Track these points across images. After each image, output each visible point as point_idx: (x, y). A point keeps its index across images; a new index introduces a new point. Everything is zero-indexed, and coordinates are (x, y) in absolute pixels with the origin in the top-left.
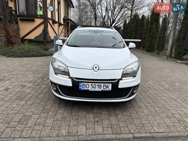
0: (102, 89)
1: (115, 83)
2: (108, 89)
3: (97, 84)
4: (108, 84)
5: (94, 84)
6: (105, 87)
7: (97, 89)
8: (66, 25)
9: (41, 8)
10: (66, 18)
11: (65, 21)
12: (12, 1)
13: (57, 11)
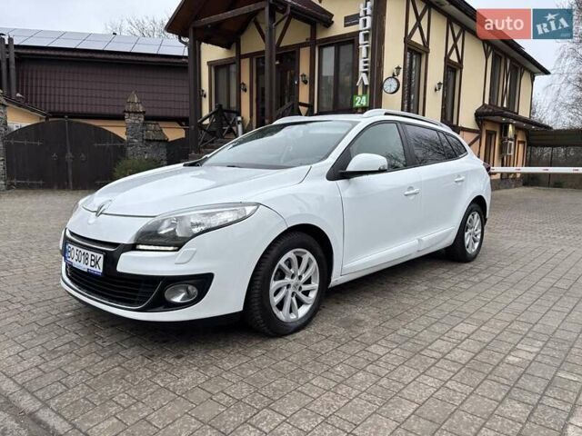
0: (89, 267)
1: (112, 252)
2: (97, 270)
3: (83, 251)
4: (99, 255)
5: (79, 249)
6: (93, 263)
7: (82, 266)
8: (495, 133)
9: (365, 87)
10: (486, 110)
11: (488, 120)
12: (305, 82)
13: (436, 90)
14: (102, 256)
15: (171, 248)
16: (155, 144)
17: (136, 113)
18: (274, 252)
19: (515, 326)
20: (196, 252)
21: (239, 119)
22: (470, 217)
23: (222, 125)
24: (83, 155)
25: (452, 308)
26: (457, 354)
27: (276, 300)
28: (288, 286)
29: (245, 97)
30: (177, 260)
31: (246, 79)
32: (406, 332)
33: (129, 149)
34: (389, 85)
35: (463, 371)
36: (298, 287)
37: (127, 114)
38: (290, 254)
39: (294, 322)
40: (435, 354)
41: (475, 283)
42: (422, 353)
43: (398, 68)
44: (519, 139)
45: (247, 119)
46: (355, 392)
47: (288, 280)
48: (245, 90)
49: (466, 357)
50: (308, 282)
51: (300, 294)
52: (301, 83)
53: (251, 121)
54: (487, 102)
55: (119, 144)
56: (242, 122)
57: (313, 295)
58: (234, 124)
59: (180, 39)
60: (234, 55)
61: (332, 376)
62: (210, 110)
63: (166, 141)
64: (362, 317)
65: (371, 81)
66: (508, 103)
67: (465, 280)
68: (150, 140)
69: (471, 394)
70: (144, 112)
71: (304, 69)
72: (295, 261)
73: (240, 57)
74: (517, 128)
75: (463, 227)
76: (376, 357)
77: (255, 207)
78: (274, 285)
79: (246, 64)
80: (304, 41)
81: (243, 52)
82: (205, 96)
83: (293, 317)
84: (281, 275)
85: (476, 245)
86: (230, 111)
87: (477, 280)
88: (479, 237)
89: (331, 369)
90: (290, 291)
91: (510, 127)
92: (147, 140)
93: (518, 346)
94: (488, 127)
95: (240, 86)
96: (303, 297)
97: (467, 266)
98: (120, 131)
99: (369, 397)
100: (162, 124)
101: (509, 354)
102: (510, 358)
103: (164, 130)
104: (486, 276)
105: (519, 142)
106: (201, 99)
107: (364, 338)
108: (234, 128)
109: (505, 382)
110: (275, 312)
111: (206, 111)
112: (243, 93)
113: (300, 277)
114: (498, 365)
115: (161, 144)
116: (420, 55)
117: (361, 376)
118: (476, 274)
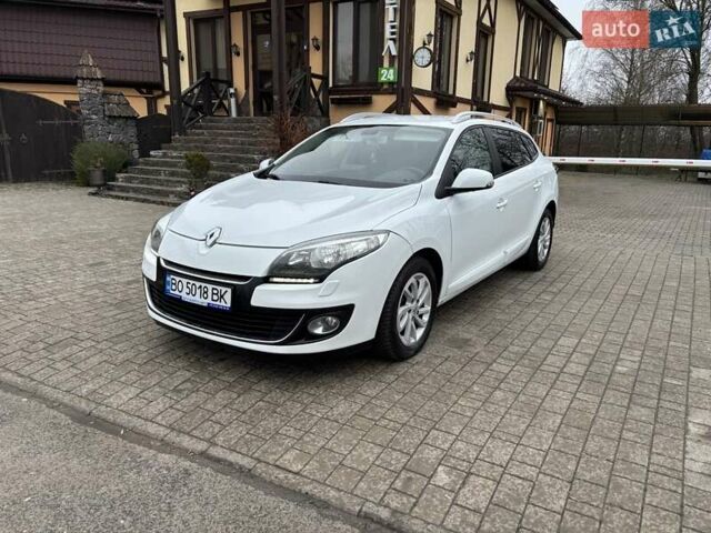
0: (209, 300)
1: (242, 288)
2: (223, 304)
3: (198, 284)
4: (224, 289)
5: (192, 282)
6: (215, 297)
7: (198, 300)
8: (525, 110)
9: (392, 58)
10: (517, 84)
11: (519, 96)
12: (317, 48)
13: (467, 61)
14: (229, 290)
15: (312, 280)
16: (121, 121)
17: (92, 79)
18: (402, 278)
19: (610, 337)
20: (338, 284)
21: (232, 91)
22: (543, 223)
23: (210, 99)
24: (25, 137)
25: (546, 323)
26: (572, 368)
27: (401, 326)
28: (409, 311)
29: (239, 65)
30: (320, 294)
31: (238, 40)
32: (516, 349)
34: (421, 57)
35: (584, 382)
36: (416, 311)
37: (80, 81)
38: (412, 280)
39: (413, 345)
40: (552, 369)
41: (556, 294)
43: (429, 35)
44: (548, 116)
45: (242, 91)
46: (503, 410)
47: (408, 305)
48: (238, 54)
49: (581, 369)
50: (423, 306)
52: (312, 49)
53: (247, 94)
54: (518, 74)
55: (71, 122)
56: (236, 95)
57: (426, 318)
58: (225, 97)
60: (221, 6)
61: (473, 396)
63: (134, 118)
64: (467, 336)
65: (400, 51)
66: (539, 75)
67: (544, 291)
68: (114, 117)
69: (601, 402)
70: (103, 79)
71: (315, 30)
72: (415, 285)
73: (229, 9)
74: (548, 104)
76: (503, 376)
77: (386, 235)
78: (401, 310)
79: (237, 19)
81: (233, 3)
82: (183, 59)
83: (413, 341)
84: (403, 304)
85: (546, 251)
86: (218, 81)
87: (555, 290)
88: (548, 243)
89: (468, 390)
90: (411, 315)
91: (541, 104)
92: (110, 117)
93: (622, 356)
94: (519, 103)
95: (231, 49)
96: (420, 321)
97: (539, 274)
99: (518, 413)
101: (616, 364)
102: (619, 368)
103: (129, 101)
104: (563, 285)
105: (549, 120)
106: (178, 63)
107: (481, 357)
108: (225, 102)
109: (622, 389)
111: (184, 77)
112: (235, 58)
113: (418, 301)
114: (611, 375)
115: (129, 122)
116: (452, 17)
117: (499, 394)
118: (551, 284)
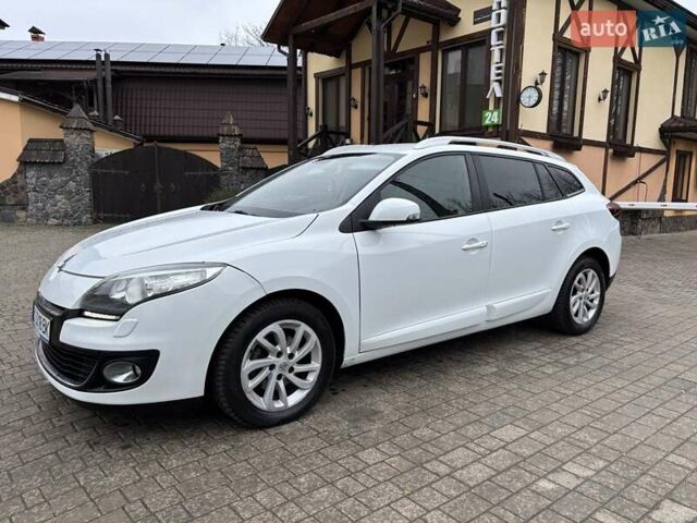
0: (41, 332)
2: (46, 336)
4: (48, 320)
6: (44, 330)
9: (497, 100)
10: (675, 125)
11: (679, 137)
12: (425, 95)
13: (600, 100)
14: (50, 322)
15: (114, 317)
16: (252, 172)
17: (231, 136)
18: (248, 323)
20: (137, 323)
21: (348, 142)
22: (581, 275)
24: (173, 186)
27: (252, 384)
29: (356, 115)
30: (115, 333)
31: (356, 94)
32: (426, 432)
33: (223, 178)
34: (528, 97)
35: (463, 497)
36: (288, 368)
37: (221, 138)
38: (275, 327)
39: (280, 411)
40: (441, 469)
41: (566, 367)
42: (428, 466)
43: (543, 74)
45: (358, 141)
47: (272, 359)
48: (356, 107)
49: (482, 476)
50: (306, 360)
51: (291, 377)
52: (420, 96)
54: (678, 114)
57: (312, 378)
59: (279, 48)
60: (344, 65)
61: (287, 490)
62: (317, 130)
63: (264, 169)
64: (382, 407)
65: (505, 92)
68: (248, 168)
70: (240, 135)
71: (424, 79)
72: (281, 335)
73: (350, 66)
75: (567, 289)
77: (218, 269)
78: (248, 365)
79: (357, 74)
80: (424, 44)
81: (354, 61)
82: (311, 115)
83: (279, 405)
84: (261, 352)
86: (336, 132)
87: (573, 362)
88: (596, 302)
90: (275, 373)
92: (244, 168)
93: (566, 466)
94: (680, 146)
95: (350, 103)
96: (296, 381)
98: (213, 156)
100: (260, 148)
101: (545, 476)
102: (542, 484)
103: (263, 155)
104: (590, 356)
106: (307, 119)
107: (365, 438)
110: (251, 399)
111: (312, 131)
112: (353, 110)
115: (259, 173)
116: (577, 55)
